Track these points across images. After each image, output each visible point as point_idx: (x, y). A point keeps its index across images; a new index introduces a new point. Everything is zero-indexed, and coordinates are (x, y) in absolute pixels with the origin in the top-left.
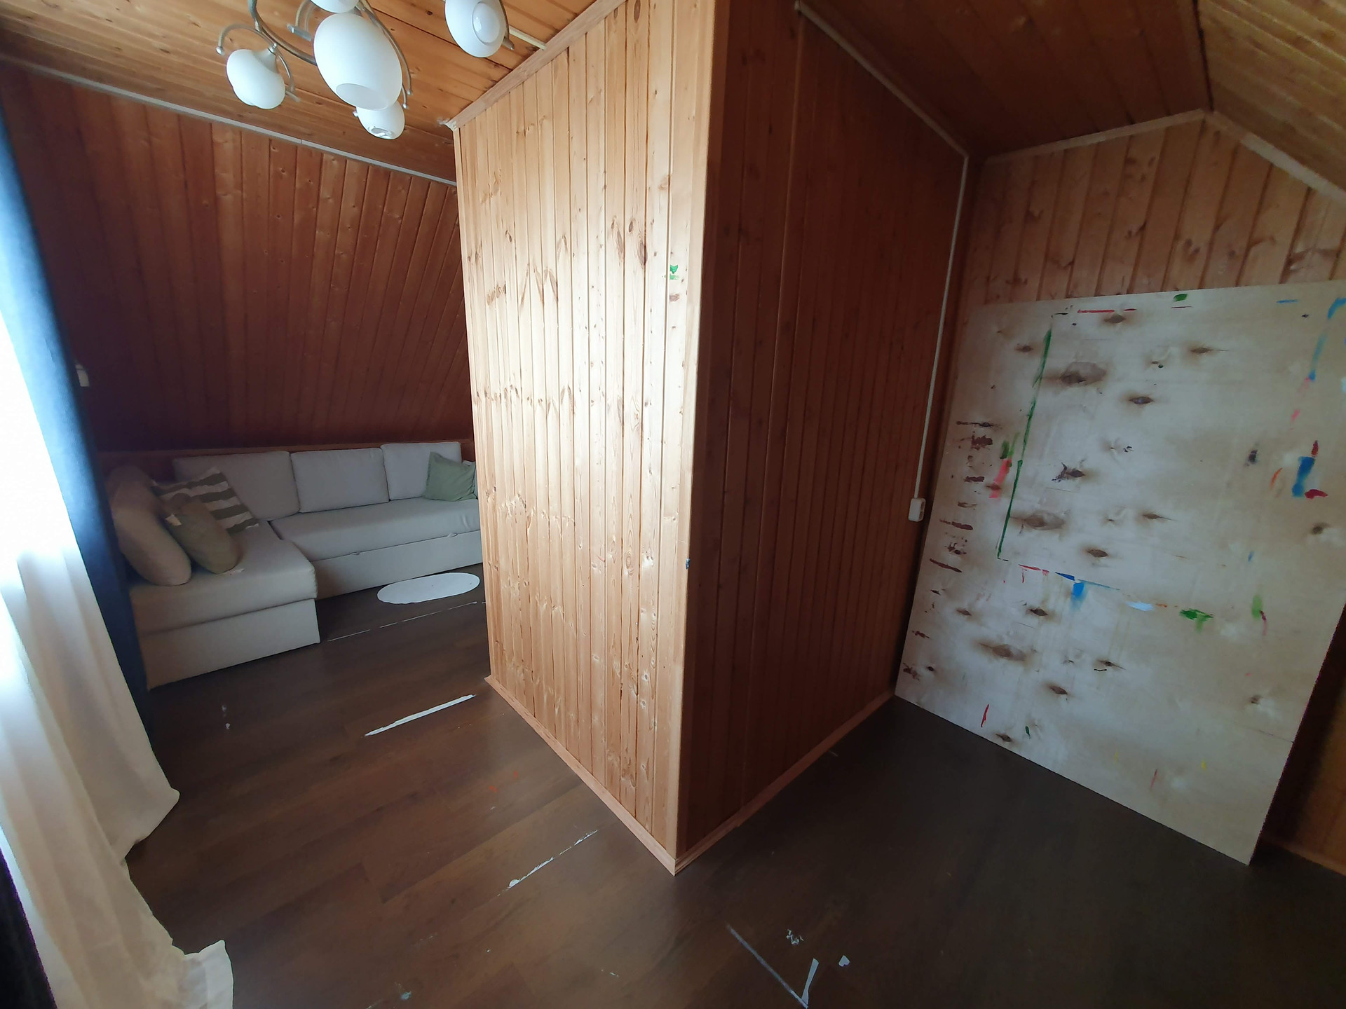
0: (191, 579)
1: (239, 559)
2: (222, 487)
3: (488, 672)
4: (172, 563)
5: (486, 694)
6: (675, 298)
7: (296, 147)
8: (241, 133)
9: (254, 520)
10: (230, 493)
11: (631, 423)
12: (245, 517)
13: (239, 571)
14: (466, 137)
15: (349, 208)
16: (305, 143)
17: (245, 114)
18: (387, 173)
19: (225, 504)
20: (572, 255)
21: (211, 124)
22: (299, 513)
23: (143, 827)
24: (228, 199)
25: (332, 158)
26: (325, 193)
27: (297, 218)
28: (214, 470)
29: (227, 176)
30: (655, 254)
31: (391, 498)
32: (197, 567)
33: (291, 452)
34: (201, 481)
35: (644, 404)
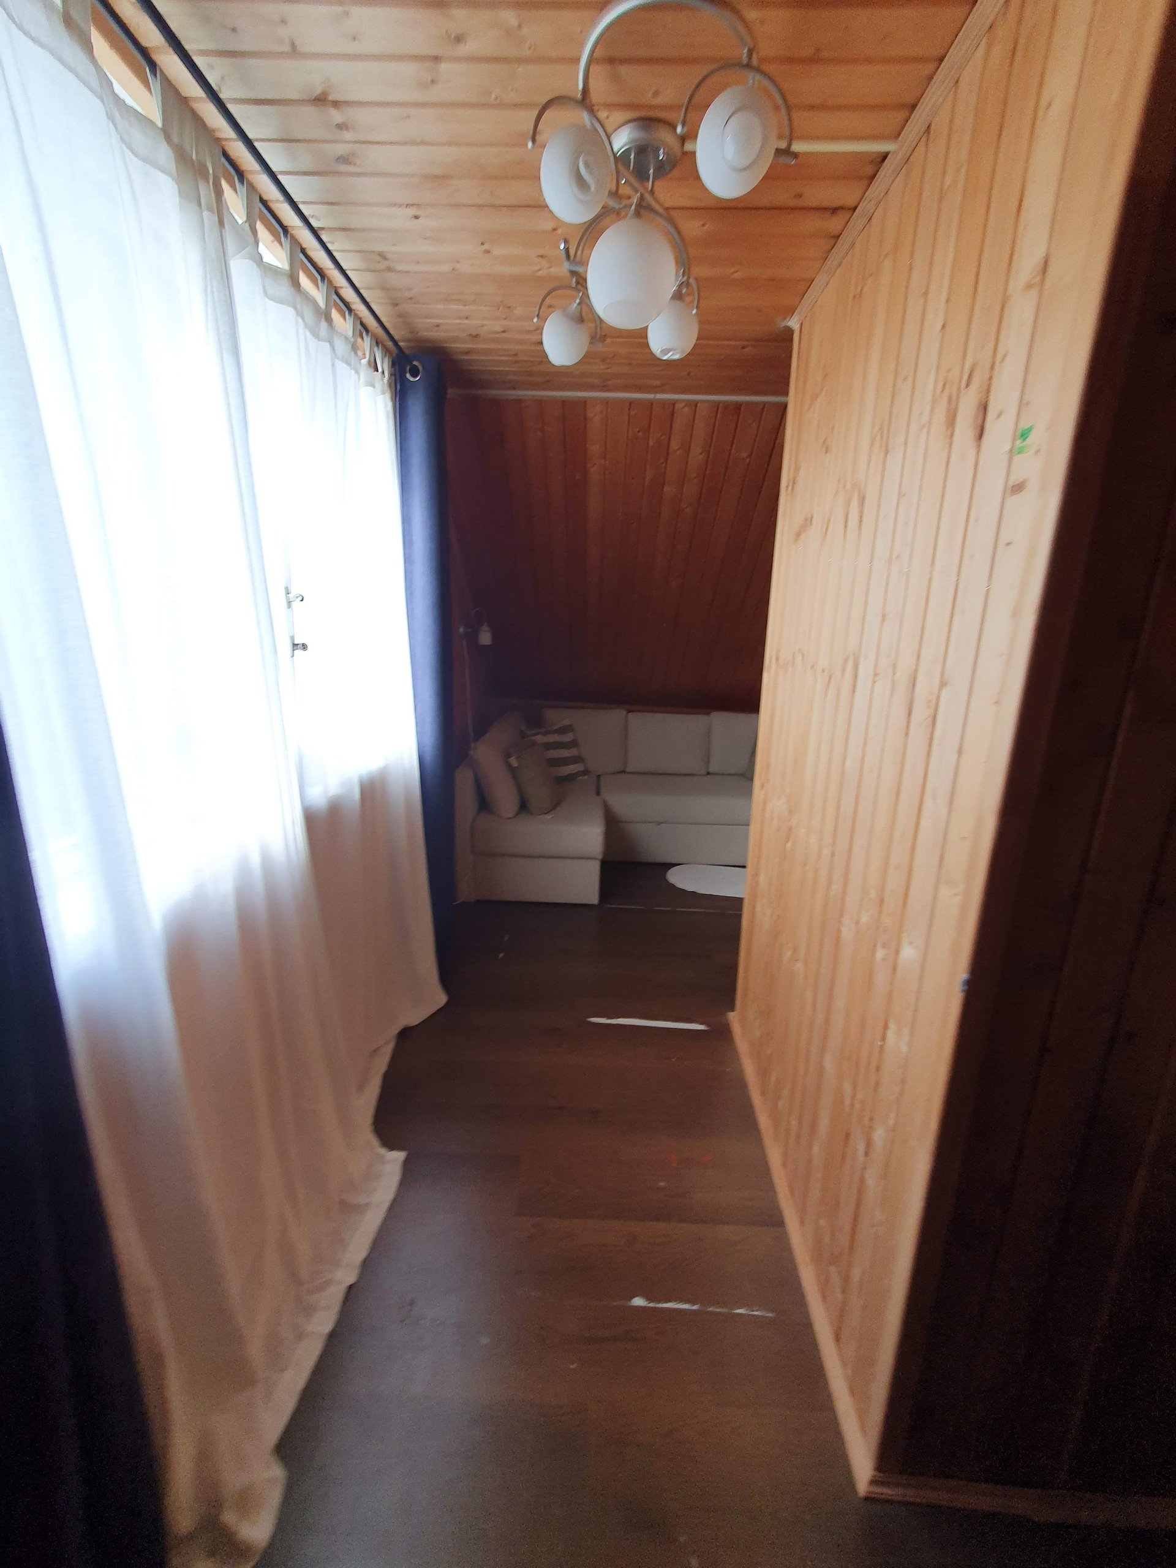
0: (517, 814)
1: (556, 804)
2: (567, 738)
3: (732, 1008)
4: (505, 797)
5: (721, 1034)
6: (1018, 488)
7: (651, 404)
8: (607, 403)
9: (586, 772)
10: (574, 744)
11: (921, 713)
12: (579, 767)
13: (548, 817)
14: (805, 336)
15: (697, 456)
16: (659, 396)
17: (610, 383)
18: (738, 406)
19: (565, 753)
20: (887, 452)
21: (585, 402)
22: (623, 772)
23: (414, 1016)
24: (594, 470)
25: (683, 405)
26: (675, 445)
27: (648, 477)
28: (567, 722)
29: (594, 448)
30: (999, 416)
31: (711, 770)
32: (524, 807)
33: (629, 712)
34: (555, 730)
35: (943, 684)
